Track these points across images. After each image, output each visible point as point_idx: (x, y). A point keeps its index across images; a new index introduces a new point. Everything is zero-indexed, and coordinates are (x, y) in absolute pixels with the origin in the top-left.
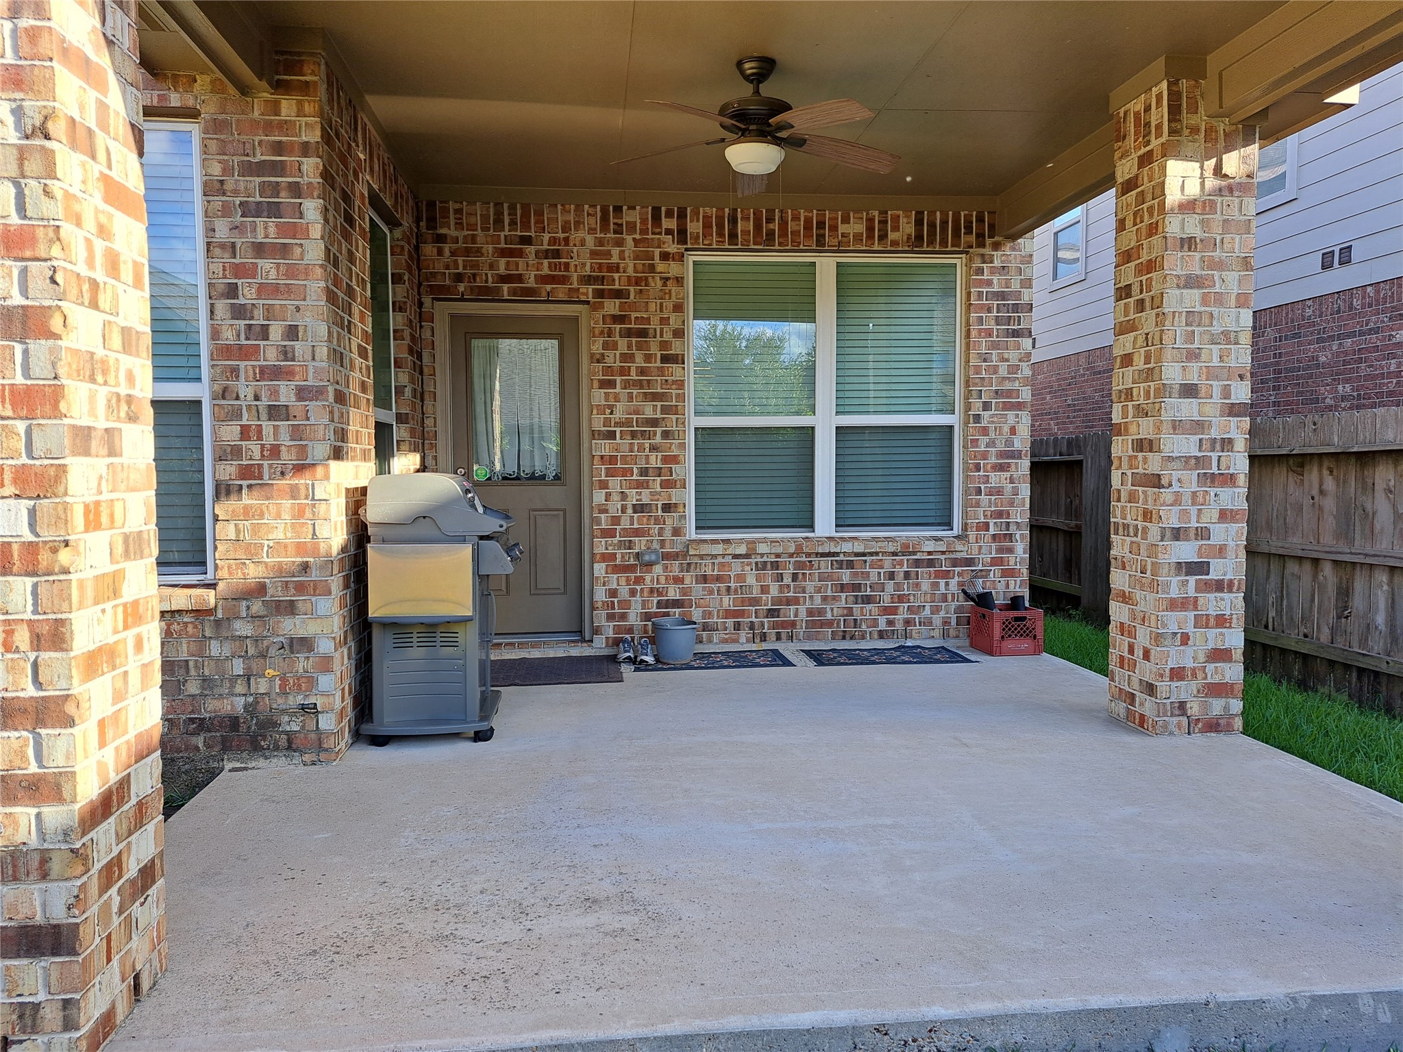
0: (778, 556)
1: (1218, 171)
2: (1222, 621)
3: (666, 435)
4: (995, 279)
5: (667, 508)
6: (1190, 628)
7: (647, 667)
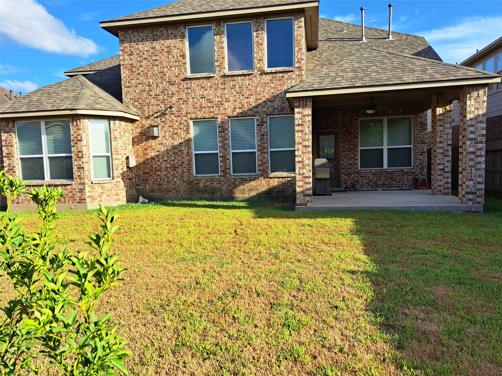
0: (376, 172)
1: (445, 109)
2: (447, 178)
3: (354, 151)
4: (419, 119)
5: (355, 164)
6: (442, 179)
7: (352, 191)
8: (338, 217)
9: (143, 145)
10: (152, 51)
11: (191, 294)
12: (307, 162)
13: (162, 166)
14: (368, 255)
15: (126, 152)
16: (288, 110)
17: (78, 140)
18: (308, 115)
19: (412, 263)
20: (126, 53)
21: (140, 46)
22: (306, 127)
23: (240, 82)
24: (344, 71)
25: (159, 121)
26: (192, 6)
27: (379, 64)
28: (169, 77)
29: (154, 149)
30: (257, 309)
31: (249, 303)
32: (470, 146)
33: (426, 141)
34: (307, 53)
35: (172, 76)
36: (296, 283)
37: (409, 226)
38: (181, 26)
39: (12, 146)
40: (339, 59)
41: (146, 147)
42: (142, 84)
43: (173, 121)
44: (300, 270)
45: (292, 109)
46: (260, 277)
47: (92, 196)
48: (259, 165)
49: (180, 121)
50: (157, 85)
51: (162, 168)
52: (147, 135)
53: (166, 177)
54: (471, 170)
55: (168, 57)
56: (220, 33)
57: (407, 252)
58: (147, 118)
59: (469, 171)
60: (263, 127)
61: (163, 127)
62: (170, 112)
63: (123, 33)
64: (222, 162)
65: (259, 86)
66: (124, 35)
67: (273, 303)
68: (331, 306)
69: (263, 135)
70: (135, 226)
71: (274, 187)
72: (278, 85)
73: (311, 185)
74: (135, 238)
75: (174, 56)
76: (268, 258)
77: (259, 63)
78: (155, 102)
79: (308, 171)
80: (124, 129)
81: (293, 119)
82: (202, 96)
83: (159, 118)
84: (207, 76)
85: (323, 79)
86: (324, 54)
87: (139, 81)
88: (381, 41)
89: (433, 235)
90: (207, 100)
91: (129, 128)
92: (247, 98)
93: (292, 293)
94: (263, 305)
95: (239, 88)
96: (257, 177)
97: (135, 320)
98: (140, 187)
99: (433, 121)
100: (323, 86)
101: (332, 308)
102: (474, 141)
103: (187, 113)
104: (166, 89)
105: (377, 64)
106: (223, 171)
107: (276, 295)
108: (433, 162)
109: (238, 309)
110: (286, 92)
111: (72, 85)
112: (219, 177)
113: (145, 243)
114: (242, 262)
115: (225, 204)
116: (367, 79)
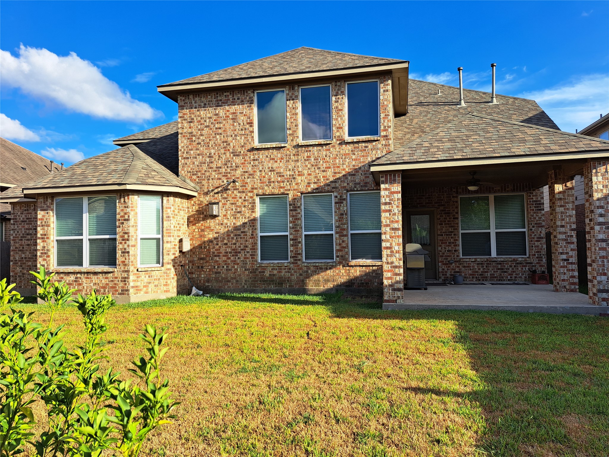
0: (482, 261)
1: (566, 186)
2: (573, 270)
3: (454, 235)
4: (534, 198)
5: (455, 251)
6: (566, 271)
7: (452, 284)
8: (436, 319)
9: (200, 225)
10: (215, 117)
11: (253, 418)
12: (397, 248)
13: (221, 250)
14: (477, 371)
15: (180, 233)
16: (373, 186)
17: (125, 220)
18: (397, 192)
19: (534, 382)
20: (186, 120)
21: (202, 113)
22: (395, 207)
23: (316, 153)
24: (440, 141)
25: (220, 197)
26: (262, 68)
27: (481, 133)
28: (234, 147)
29: (212, 230)
30: (336, 441)
31: (325, 433)
32: (599, 231)
33: (543, 224)
34: (394, 120)
35: (237, 147)
36: (386, 405)
37: (527, 332)
38: (249, 90)
39: (48, 226)
40: (432, 126)
41: (203, 227)
42: (202, 154)
43: (236, 198)
44: (390, 389)
45: (378, 185)
46: (339, 397)
47: (137, 287)
48: (338, 251)
49: (245, 198)
50: (219, 156)
51: (221, 253)
52: (205, 213)
53: (225, 264)
54: (603, 262)
55: (233, 125)
56: (293, 97)
57: (527, 368)
58: (206, 194)
59: (600, 263)
60: (342, 205)
61: (224, 204)
62: (233, 187)
63: (183, 98)
64: (292, 245)
65: (338, 157)
66: (184, 100)
67: (356, 434)
68: (431, 439)
69: (342, 214)
70: (186, 324)
71: (356, 278)
72: (361, 156)
73: (402, 277)
74: (186, 340)
75: (239, 124)
76: (349, 372)
77: (338, 131)
78: (216, 176)
79: (398, 260)
80: (179, 206)
81: (379, 196)
82: (270, 169)
83: (220, 195)
84: (277, 146)
85: (414, 150)
86: (415, 121)
87: (198, 152)
88: (483, 106)
89: (559, 345)
90: (277, 173)
91: (184, 205)
92: (324, 171)
93: (380, 420)
94: (343, 435)
95: (315, 159)
96: (334, 264)
97: (183, 450)
98: (194, 276)
99: (551, 200)
100: (415, 158)
101: (432, 441)
102: (604, 227)
103: (252, 189)
104: (229, 161)
105: (480, 132)
106: (293, 257)
107: (360, 422)
108: (553, 250)
109: (312, 440)
110: (370, 165)
111: (122, 156)
112: (288, 264)
113: (198, 348)
114: (317, 375)
115: (295, 297)
116: (467, 150)
